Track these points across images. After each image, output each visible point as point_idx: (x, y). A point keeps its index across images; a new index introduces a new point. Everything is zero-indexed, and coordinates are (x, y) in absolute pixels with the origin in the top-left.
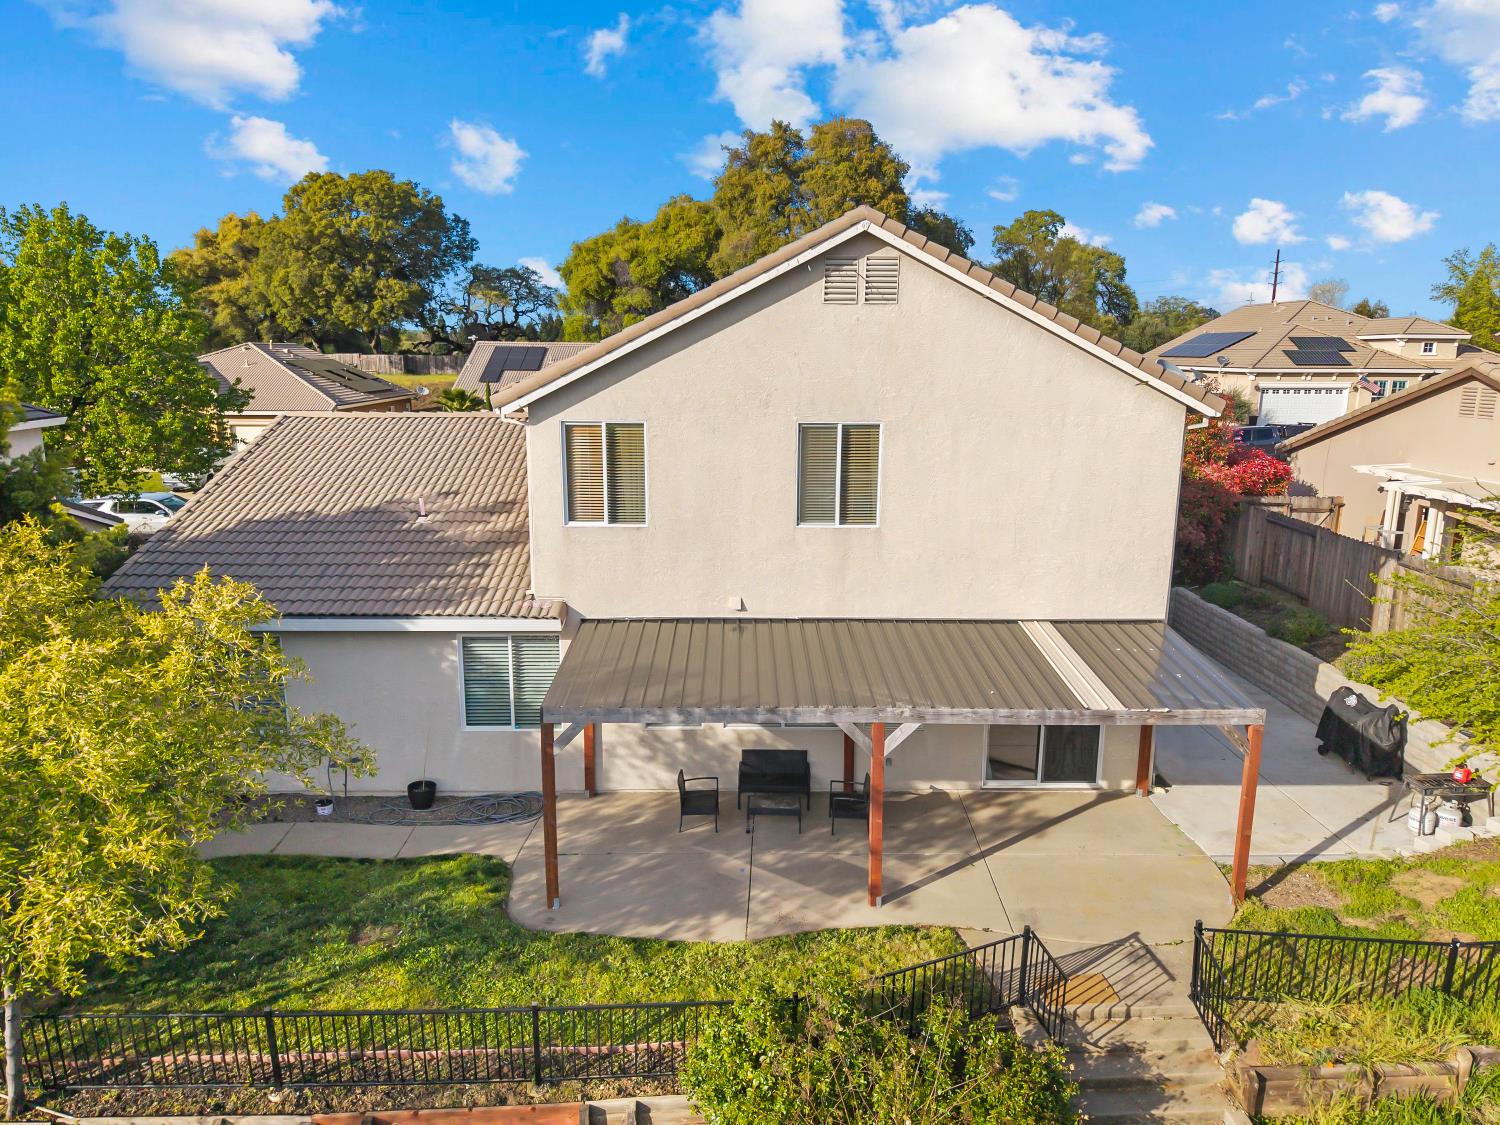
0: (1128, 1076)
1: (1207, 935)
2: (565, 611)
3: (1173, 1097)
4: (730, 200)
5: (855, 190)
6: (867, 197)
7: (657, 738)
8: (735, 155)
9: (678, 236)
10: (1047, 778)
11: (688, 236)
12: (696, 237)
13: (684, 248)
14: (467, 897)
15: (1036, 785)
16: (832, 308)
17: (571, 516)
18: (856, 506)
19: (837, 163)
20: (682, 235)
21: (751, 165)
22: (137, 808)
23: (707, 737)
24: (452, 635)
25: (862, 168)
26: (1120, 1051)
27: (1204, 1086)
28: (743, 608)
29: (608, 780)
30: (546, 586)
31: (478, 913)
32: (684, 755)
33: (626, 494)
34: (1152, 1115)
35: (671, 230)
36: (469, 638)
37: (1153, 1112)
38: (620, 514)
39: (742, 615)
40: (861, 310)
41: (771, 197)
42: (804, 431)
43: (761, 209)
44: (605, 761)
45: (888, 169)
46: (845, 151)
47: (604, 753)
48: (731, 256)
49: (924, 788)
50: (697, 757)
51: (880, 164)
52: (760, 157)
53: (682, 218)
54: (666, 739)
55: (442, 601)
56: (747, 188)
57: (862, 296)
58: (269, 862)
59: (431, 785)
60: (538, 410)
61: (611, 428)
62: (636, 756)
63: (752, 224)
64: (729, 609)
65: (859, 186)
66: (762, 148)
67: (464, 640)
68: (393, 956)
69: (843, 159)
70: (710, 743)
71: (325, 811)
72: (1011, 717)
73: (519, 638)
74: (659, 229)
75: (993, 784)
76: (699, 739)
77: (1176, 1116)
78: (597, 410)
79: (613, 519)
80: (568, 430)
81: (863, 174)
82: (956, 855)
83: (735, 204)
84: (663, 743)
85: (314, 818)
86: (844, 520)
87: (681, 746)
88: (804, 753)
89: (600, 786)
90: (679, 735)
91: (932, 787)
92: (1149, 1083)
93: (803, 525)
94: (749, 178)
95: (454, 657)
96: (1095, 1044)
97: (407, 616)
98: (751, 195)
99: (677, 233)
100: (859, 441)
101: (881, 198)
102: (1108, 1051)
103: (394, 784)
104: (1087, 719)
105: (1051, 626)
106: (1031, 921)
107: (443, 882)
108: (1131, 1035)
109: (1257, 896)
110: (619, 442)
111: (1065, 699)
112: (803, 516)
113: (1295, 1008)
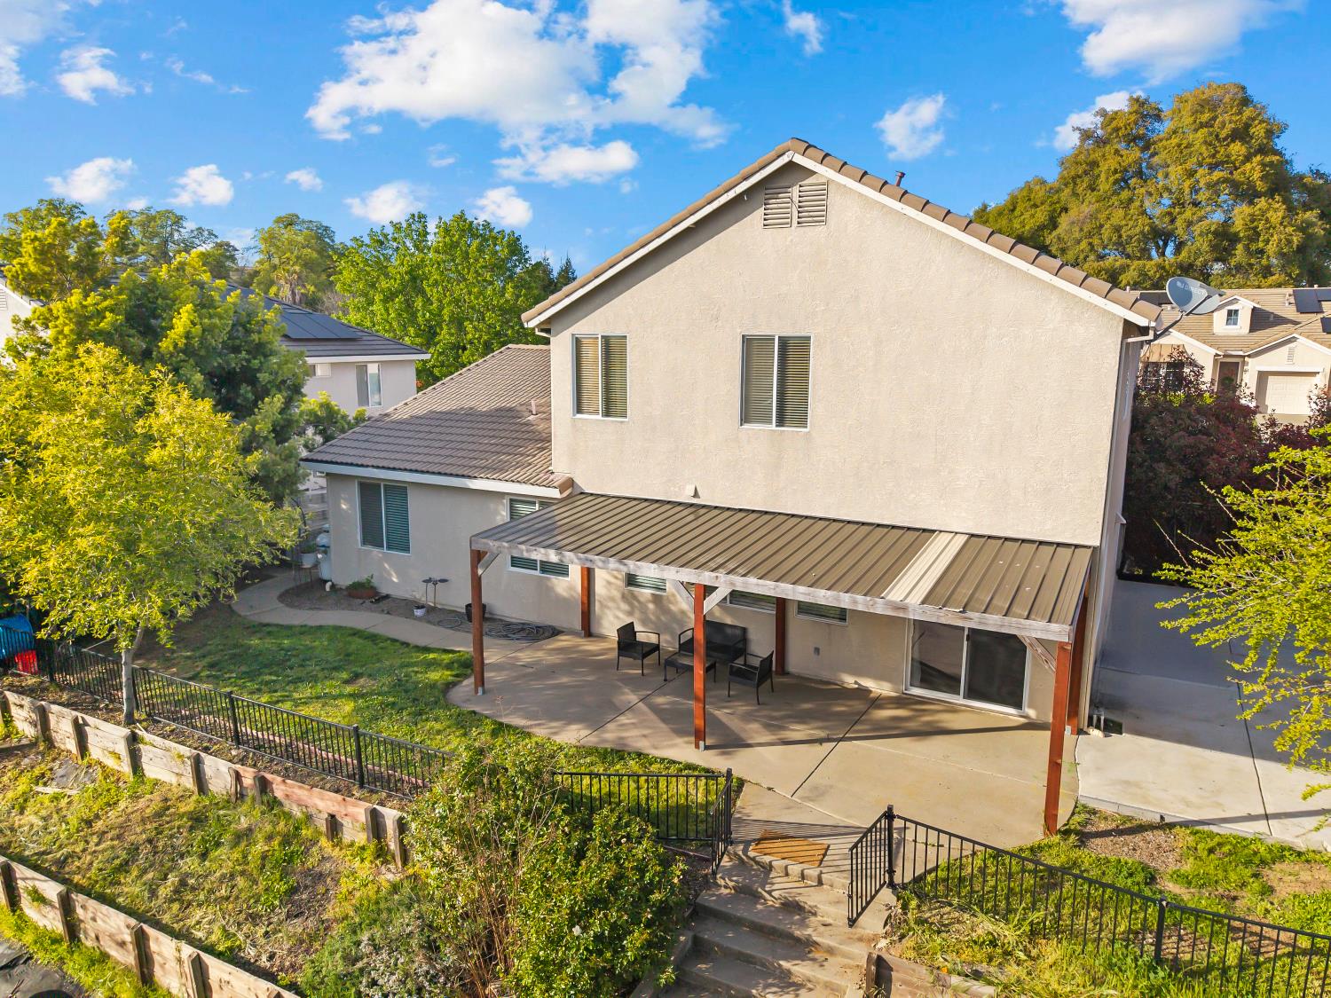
0: (781, 927)
1: (898, 823)
2: (570, 483)
3: (814, 960)
4: (1073, 178)
5: (1213, 156)
6: (1227, 162)
7: (634, 597)
8: (1086, 135)
9: (1022, 218)
11: (1033, 216)
12: (1041, 216)
13: (1027, 228)
14: (435, 676)
15: (958, 700)
16: (769, 232)
17: (579, 410)
18: (790, 410)
19: (1196, 130)
20: (1027, 215)
21: (1102, 142)
23: (670, 602)
24: (502, 495)
25: (1223, 134)
26: (793, 907)
27: (846, 961)
28: (696, 495)
29: (600, 624)
30: (561, 465)
31: (429, 686)
32: (653, 614)
33: (616, 395)
34: (780, 965)
35: (1017, 213)
36: (515, 500)
37: (781, 962)
38: (613, 409)
39: (695, 501)
40: (794, 233)
41: (1116, 172)
42: (748, 342)
43: (1104, 185)
44: (597, 609)
45: (1258, 131)
46: (1206, 117)
47: (597, 604)
48: (1069, 232)
49: (850, 681)
50: (663, 618)
51: (1247, 126)
52: (1111, 134)
53: (1029, 200)
54: (642, 599)
55: (495, 470)
56: (1094, 164)
57: (795, 220)
61: (606, 339)
62: (618, 608)
63: (1094, 200)
64: (686, 496)
65: (1217, 152)
66: (1114, 124)
67: (511, 500)
69: (1202, 125)
70: (673, 608)
71: (419, 613)
72: (809, 594)
73: (543, 503)
74: (1006, 212)
75: (917, 691)
76: (665, 602)
77: (803, 975)
78: (594, 324)
79: (607, 413)
80: (578, 343)
81: (1225, 139)
82: (822, 734)
83: (1078, 181)
84: (639, 601)
85: (411, 616)
86: (781, 421)
87: (651, 606)
88: (744, 630)
89: (594, 630)
90: (650, 598)
91: (856, 683)
92: (798, 940)
93: (746, 426)
94: (1096, 155)
95: (504, 513)
96: (769, 893)
97: (469, 477)
98: (1096, 172)
99: (1022, 214)
100: (793, 352)
101: (1243, 163)
102: (782, 904)
104: (879, 608)
105: (961, 539)
106: (818, 794)
107: (431, 665)
108: (810, 898)
109: (1084, 838)
110: (612, 349)
111: (875, 589)
112: (745, 418)
113: (985, 925)
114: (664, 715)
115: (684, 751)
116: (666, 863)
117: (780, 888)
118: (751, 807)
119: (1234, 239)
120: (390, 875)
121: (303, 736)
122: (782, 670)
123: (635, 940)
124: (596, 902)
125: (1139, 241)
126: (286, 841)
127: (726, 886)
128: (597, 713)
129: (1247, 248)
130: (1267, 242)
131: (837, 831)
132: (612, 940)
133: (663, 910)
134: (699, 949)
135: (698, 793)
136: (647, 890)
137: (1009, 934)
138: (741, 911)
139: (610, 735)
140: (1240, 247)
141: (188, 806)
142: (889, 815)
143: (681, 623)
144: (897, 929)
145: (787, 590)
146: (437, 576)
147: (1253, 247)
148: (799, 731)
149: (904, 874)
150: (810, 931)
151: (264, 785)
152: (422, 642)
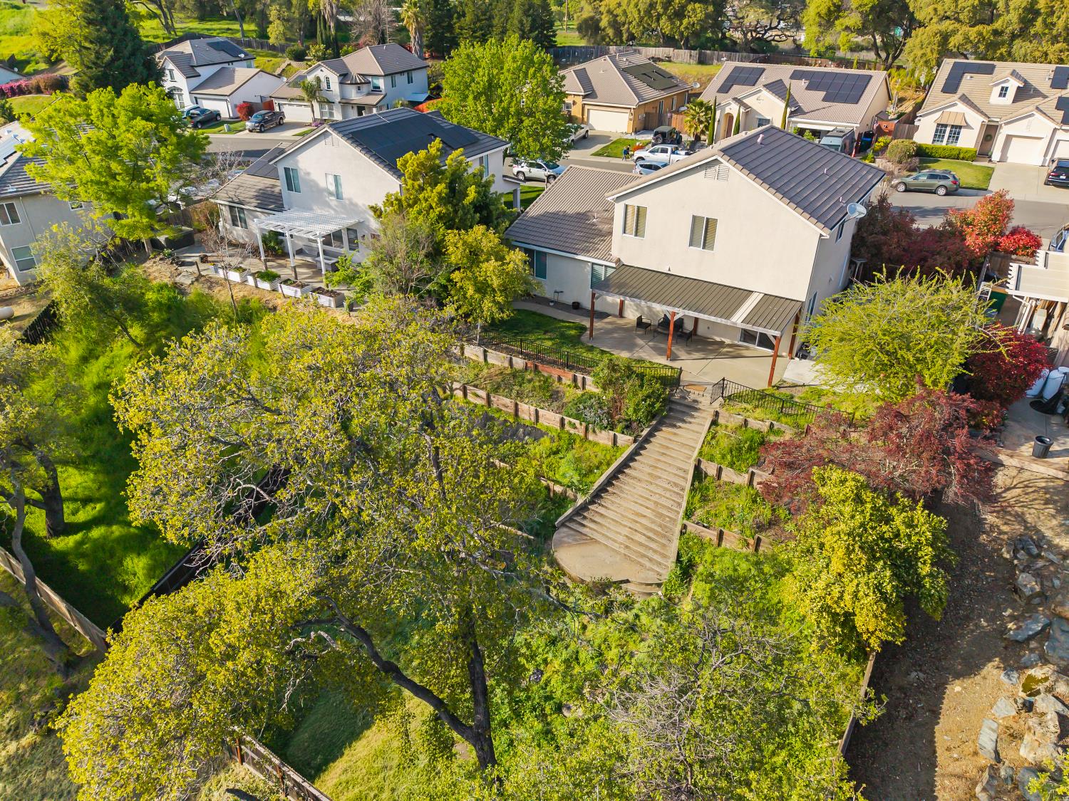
0: (692, 405)
1: (726, 382)
2: (619, 260)
3: (699, 412)
7: (638, 305)
10: (759, 345)
14: (573, 332)
15: (754, 346)
16: (707, 180)
17: (625, 232)
18: (707, 243)
22: (501, 291)
24: (588, 262)
26: (695, 401)
27: (708, 412)
28: (669, 270)
30: (615, 253)
31: (573, 336)
32: (647, 312)
33: (641, 229)
36: (593, 264)
37: (691, 412)
38: (639, 234)
39: (668, 272)
40: (716, 181)
42: (694, 218)
44: (625, 308)
47: (625, 305)
49: (718, 339)
50: (650, 313)
55: (586, 251)
57: (716, 177)
58: (534, 313)
59: (578, 303)
60: (619, 199)
61: (638, 207)
62: (633, 309)
64: (665, 270)
68: (550, 339)
70: (653, 310)
71: (552, 304)
72: (706, 317)
73: (606, 266)
75: (741, 343)
78: (634, 202)
79: (636, 235)
80: (627, 206)
82: (705, 357)
85: (548, 305)
86: (704, 247)
89: (624, 315)
91: (721, 340)
93: (691, 247)
95: (589, 269)
96: (689, 398)
97: (575, 254)
100: (710, 225)
102: (693, 400)
103: (570, 301)
104: (729, 323)
105: (762, 295)
106: (705, 374)
107: (569, 328)
108: (700, 399)
109: (778, 388)
110: (640, 212)
111: (728, 317)
112: (691, 244)
113: (745, 405)
114: (654, 348)
115: (662, 360)
116: (665, 389)
117: (692, 397)
118: (684, 377)
119: (1037, 13)
120: (579, 392)
121: (540, 352)
122: (696, 334)
123: (657, 405)
124: (649, 396)
125: (969, 11)
126: (545, 382)
127: (677, 397)
128: (631, 347)
129: (1044, 21)
130: (1059, 18)
131: (708, 384)
132: (652, 405)
133: (664, 399)
134: (671, 410)
135: (669, 373)
136: (660, 395)
137: (749, 407)
138: (682, 401)
139: (636, 356)
140: (1040, 19)
141: (509, 371)
142: (724, 380)
143: (657, 316)
144: (722, 406)
145: (701, 316)
146: (558, 290)
147: (1049, 20)
148: (697, 355)
149: (726, 394)
150: (699, 406)
151: (536, 367)
152: (561, 318)
